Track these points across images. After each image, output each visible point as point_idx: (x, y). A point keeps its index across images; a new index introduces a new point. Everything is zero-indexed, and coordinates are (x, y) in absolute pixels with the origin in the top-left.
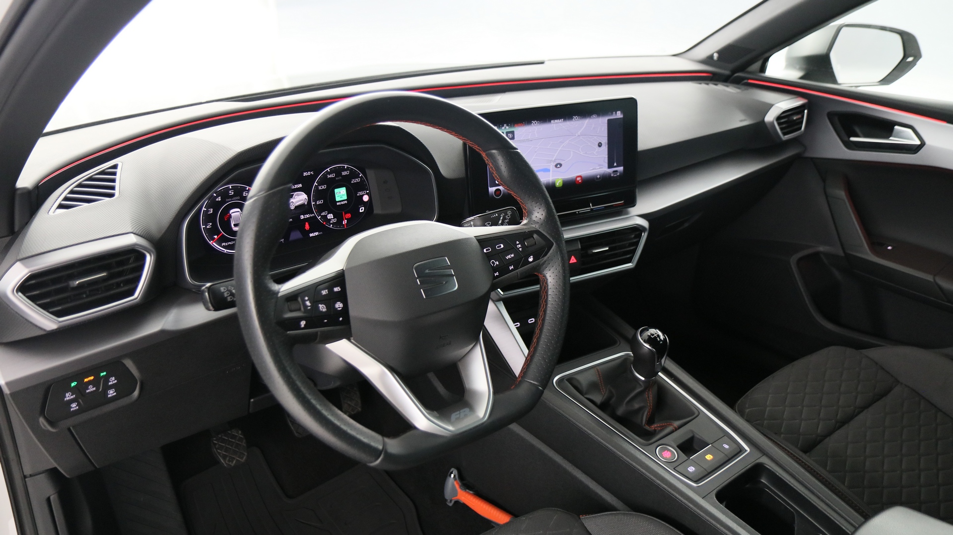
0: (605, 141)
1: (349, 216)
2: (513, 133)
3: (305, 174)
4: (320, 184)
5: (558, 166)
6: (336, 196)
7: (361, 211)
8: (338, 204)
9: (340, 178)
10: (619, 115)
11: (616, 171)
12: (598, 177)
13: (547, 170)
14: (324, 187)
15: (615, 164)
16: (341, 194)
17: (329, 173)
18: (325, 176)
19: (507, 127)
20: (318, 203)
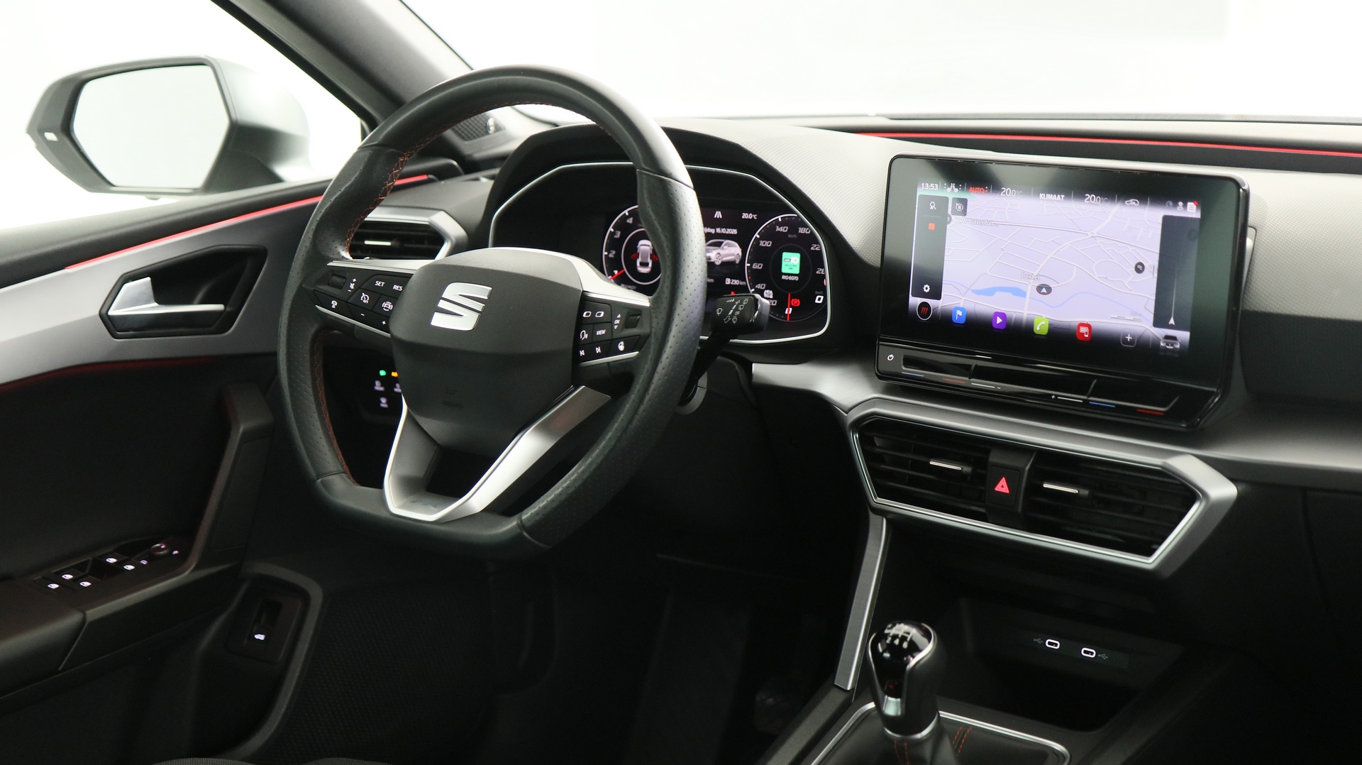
0: (1152, 261)
1: (797, 302)
2: (964, 202)
3: (745, 216)
4: (763, 237)
5: (1044, 290)
6: (784, 263)
7: (817, 301)
8: (784, 277)
9: (795, 236)
10: (1191, 211)
11: (1174, 338)
12: (1129, 338)
13: (1020, 293)
14: (768, 244)
15: (1172, 322)
16: (791, 263)
17: (781, 224)
18: (773, 226)
19: (956, 190)
20: (756, 266)
